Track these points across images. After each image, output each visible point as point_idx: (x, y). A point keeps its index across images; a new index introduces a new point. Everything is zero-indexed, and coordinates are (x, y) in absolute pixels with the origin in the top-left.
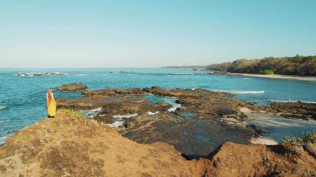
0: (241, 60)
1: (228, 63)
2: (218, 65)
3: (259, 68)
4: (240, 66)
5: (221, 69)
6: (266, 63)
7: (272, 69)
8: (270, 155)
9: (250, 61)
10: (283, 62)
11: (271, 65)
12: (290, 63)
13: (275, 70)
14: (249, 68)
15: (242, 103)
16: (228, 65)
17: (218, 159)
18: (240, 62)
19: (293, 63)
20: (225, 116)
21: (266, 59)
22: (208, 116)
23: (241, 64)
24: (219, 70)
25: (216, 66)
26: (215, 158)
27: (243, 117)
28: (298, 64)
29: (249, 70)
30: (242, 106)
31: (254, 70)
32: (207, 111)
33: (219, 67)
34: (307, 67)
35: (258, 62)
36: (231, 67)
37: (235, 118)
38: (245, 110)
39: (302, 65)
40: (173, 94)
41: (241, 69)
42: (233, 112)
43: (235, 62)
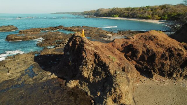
0: (102, 9)
1: (94, 11)
2: (89, 12)
3: (111, 13)
4: (101, 13)
5: (90, 14)
6: (114, 11)
7: (118, 15)
8: (125, 40)
9: (106, 9)
10: (123, 10)
11: (117, 12)
12: (126, 11)
13: (119, 15)
14: (106, 14)
15: (107, 32)
16: (94, 12)
17: (115, 42)
18: (101, 10)
19: (127, 11)
20: (102, 37)
21: (114, 9)
22: (95, 38)
23: (102, 11)
24: (89, 15)
25: (87, 13)
26: (114, 41)
27: (109, 37)
28: (129, 12)
29: (106, 15)
30: (108, 33)
31: (109, 15)
32: (95, 36)
33: (89, 13)
34: (133, 14)
35: (111, 10)
36: (96, 13)
37: (107, 38)
38: (109, 35)
39: (131, 12)
40: (74, 29)
41: (102, 15)
42: (105, 36)
43: (98, 10)
